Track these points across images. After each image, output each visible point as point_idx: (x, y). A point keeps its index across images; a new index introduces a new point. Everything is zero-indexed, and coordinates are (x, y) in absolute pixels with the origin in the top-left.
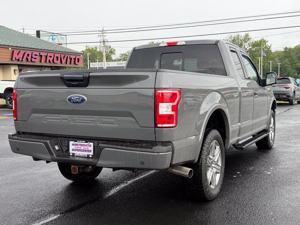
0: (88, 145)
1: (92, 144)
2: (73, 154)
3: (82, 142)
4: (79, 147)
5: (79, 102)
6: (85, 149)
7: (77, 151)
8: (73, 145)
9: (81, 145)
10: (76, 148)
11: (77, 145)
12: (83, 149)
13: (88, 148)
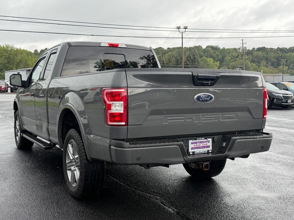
0: (207, 141)
1: (210, 140)
2: (194, 153)
3: (202, 139)
4: (198, 145)
5: (208, 101)
6: (204, 146)
7: (196, 149)
8: (192, 143)
9: (200, 142)
10: (195, 146)
11: (196, 143)
12: (202, 146)
13: (207, 144)
